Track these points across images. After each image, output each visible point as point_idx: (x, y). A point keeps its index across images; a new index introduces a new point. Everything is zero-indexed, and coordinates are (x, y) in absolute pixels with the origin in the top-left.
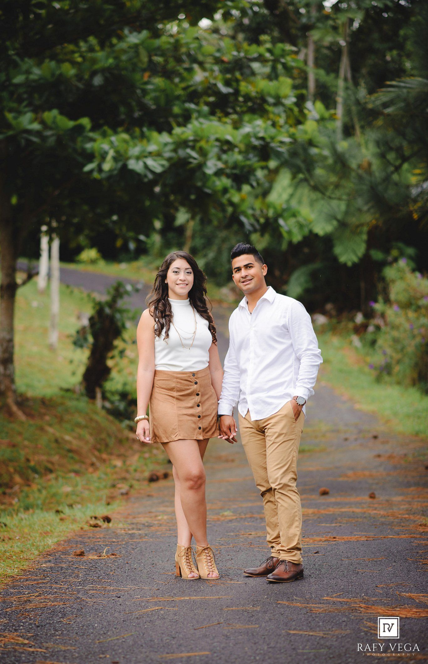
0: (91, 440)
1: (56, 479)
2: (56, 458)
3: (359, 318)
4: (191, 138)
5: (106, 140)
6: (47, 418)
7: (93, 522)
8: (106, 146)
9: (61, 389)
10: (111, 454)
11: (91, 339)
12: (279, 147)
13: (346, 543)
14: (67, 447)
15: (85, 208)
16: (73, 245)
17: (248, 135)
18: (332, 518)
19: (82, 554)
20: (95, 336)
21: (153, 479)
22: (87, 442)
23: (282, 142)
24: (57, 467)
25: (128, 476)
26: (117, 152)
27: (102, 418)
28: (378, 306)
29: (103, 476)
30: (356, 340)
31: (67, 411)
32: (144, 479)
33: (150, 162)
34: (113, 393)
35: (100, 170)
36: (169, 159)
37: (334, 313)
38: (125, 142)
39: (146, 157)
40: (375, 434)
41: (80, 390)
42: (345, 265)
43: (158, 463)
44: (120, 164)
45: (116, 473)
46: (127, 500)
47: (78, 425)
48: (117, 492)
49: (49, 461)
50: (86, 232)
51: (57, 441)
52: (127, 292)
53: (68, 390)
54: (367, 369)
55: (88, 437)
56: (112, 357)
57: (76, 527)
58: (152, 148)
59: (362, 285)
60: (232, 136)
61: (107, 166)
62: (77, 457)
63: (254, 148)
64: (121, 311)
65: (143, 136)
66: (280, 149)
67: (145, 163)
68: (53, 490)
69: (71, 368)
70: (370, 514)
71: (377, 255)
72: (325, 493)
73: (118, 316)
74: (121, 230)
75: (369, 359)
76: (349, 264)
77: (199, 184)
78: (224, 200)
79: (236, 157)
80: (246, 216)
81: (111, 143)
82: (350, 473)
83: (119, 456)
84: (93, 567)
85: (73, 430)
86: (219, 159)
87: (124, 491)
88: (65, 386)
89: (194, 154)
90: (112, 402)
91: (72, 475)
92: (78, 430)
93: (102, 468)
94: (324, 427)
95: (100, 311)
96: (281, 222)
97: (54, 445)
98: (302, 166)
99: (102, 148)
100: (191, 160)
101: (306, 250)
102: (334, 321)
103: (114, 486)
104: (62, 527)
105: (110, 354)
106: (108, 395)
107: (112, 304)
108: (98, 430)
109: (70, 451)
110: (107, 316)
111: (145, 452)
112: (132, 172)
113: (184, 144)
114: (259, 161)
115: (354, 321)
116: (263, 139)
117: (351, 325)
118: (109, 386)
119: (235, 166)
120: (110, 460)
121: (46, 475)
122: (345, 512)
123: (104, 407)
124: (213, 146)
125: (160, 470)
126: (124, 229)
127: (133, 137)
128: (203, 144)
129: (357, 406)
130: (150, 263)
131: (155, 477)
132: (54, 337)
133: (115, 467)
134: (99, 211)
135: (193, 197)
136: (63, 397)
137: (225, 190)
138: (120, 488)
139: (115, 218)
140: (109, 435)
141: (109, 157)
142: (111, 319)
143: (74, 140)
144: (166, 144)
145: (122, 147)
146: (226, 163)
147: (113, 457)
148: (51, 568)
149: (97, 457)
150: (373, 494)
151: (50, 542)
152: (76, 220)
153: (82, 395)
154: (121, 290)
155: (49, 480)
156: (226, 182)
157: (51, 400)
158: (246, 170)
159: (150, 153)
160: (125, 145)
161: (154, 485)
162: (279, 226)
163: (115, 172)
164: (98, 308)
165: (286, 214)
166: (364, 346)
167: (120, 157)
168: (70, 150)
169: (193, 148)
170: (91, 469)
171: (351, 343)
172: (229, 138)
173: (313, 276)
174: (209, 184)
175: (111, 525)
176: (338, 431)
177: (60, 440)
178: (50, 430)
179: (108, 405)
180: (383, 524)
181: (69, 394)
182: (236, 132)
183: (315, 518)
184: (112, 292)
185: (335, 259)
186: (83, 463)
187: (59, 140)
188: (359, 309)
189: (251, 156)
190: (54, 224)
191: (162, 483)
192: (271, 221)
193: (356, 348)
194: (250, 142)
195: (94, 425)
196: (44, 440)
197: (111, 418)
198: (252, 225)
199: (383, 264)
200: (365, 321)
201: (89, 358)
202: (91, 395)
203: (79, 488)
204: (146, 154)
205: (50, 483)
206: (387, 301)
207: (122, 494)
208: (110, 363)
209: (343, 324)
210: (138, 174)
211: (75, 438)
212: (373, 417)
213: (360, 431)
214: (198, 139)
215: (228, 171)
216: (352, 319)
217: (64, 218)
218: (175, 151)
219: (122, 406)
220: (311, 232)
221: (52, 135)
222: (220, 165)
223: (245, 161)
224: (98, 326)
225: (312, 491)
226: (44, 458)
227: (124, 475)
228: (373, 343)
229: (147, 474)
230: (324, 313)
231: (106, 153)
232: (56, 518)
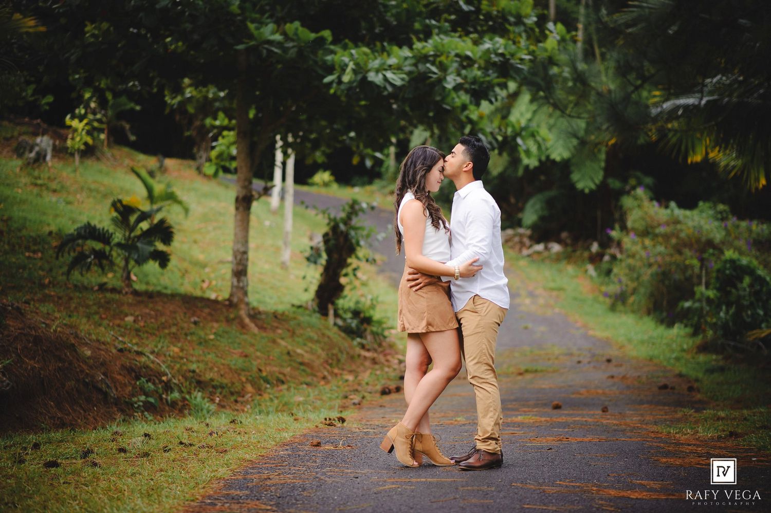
0: (323, 355)
1: (288, 389)
2: (287, 370)
3: (595, 247)
4: (432, 53)
5: (346, 53)
6: (279, 331)
7: (328, 422)
8: (346, 59)
9: (293, 305)
10: (343, 369)
11: (325, 256)
12: (520, 64)
13: (578, 443)
14: (300, 360)
15: (324, 123)
16: (309, 161)
17: (488, 51)
18: (565, 425)
19: (318, 445)
20: (329, 252)
21: (385, 392)
22: (319, 357)
23: (521, 60)
24: (288, 378)
25: (359, 388)
26: (357, 64)
27: (334, 334)
28: (615, 234)
29: (335, 388)
30: (591, 269)
31: (299, 325)
32: (376, 392)
33: (389, 75)
34: (345, 311)
35: (340, 82)
36: (409, 73)
37: (569, 241)
38: (366, 54)
39: (386, 70)
40: (608, 357)
41: (312, 306)
42: (582, 191)
43: (389, 379)
44: (359, 77)
45: (348, 386)
46: (360, 409)
47: (310, 339)
48: (348, 402)
49: (281, 373)
50: (323, 148)
51: (288, 353)
52: (362, 210)
53: (300, 307)
54: (601, 298)
55: (320, 351)
56: (346, 275)
57: (311, 426)
58: (393, 61)
59: (599, 214)
60: (472, 52)
61: (346, 78)
62: (308, 370)
63: (494, 64)
64: (356, 229)
65: (383, 49)
66: (519, 66)
67: (384, 76)
68: (285, 399)
69: (303, 285)
70: (602, 423)
71: (615, 184)
72: (557, 407)
73: (352, 233)
74: (358, 147)
75: (604, 289)
76: (587, 191)
77: (438, 98)
78: (463, 118)
79: (476, 72)
80: (484, 134)
81: (352, 55)
82: (583, 390)
83: (351, 372)
84: (329, 455)
85: (305, 345)
86: (459, 75)
87: (356, 401)
88: (297, 303)
89: (434, 69)
90: (344, 320)
91: (305, 386)
92: (310, 344)
93: (334, 383)
94: (557, 351)
95: (335, 228)
96: (519, 141)
97: (286, 357)
98: (542, 84)
99: (342, 60)
100: (430, 75)
101: (543, 178)
102: (569, 249)
103: (346, 397)
104: (297, 425)
105: (344, 271)
106: (341, 312)
107: (347, 221)
108: (331, 345)
109: (302, 364)
110: (342, 232)
111: (376, 370)
112: (372, 84)
113: (424, 58)
114: (498, 77)
115: (590, 250)
116: (502, 55)
117: (586, 254)
118: (341, 302)
119: (475, 81)
120: (341, 374)
121: (278, 386)
122: (578, 421)
123: (335, 324)
124: (452, 61)
125: (393, 385)
126: (361, 146)
127: (373, 51)
128: (443, 58)
129: (591, 333)
130: (384, 187)
131: (387, 390)
132: (286, 255)
133: (347, 381)
134: (335, 126)
135: (431, 114)
136: (294, 312)
137: (464, 107)
138: (351, 399)
139: (352, 134)
140: (341, 351)
141: (349, 70)
142: (346, 236)
143: (315, 53)
144: (406, 58)
145: (361, 60)
146: (465, 78)
147: (345, 372)
148: (289, 455)
149: (328, 371)
150: (606, 408)
151: (287, 436)
152: (313, 136)
153: (314, 311)
154: (357, 207)
155: (281, 390)
156: (465, 98)
157: (283, 314)
158: (485, 86)
159: (390, 66)
160: (365, 57)
161: (387, 398)
162: (517, 145)
163: (355, 84)
164: (332, 224)
165: (524, 133)
166: (599, 275)
167: (360, 70)
168: (311, 62)
169: (433, 63)
170: (322, 383)
171: (586, 271)
172: (469, 53)
173: (550, 203)
174: (449, 100)
175: (345, 424)
176: (571, 355)
177: (292, 353)
178: (283, 343)
179: (340, 322)
180: (615, 430)
181: (300, 310)
182: (476, 48)
183: (548, 424)
184: (347, 208)
185: (572, 186)
186: (315, 376)
187: (300, 52)
188: (595, 239)
189: (490, 72)
190: (290, 139)
191: (394, 396)
192: (509, 139)
193: (591, 277)
194: (490, 58)
195: (326, 340)
196: (276, 352)
197: (343, 334)
198: (490, 143)
199: (621, 193)
200: (600, 250)
201: (322, 275)
202: (323, 311)
203: (311, 398)
204: (386, 67)
205: (281, 393)
206: (624, 228)
207: (354, 404)
208: (343, 280)
209: (578, 253)
210: (378, 86)
211: (307, 352)
212: (607, 342)
213: (594, 355)
214: (438, 53)
215: (467, 86)
216: (588, 248)
217: (301, 134)
218: (415, 65)
219: (354, 323)
220: (548, 157)
221: (293, 47)
222: (459, 80)
223: (484, 77)
224: (332, 242)
225: (545, 405)
226: (276, 369)
227: (356, 387)
228: (609, 272)
229: (379, 387)
230: (559, 241)
231: (346, 65)
232: (292, 419)
